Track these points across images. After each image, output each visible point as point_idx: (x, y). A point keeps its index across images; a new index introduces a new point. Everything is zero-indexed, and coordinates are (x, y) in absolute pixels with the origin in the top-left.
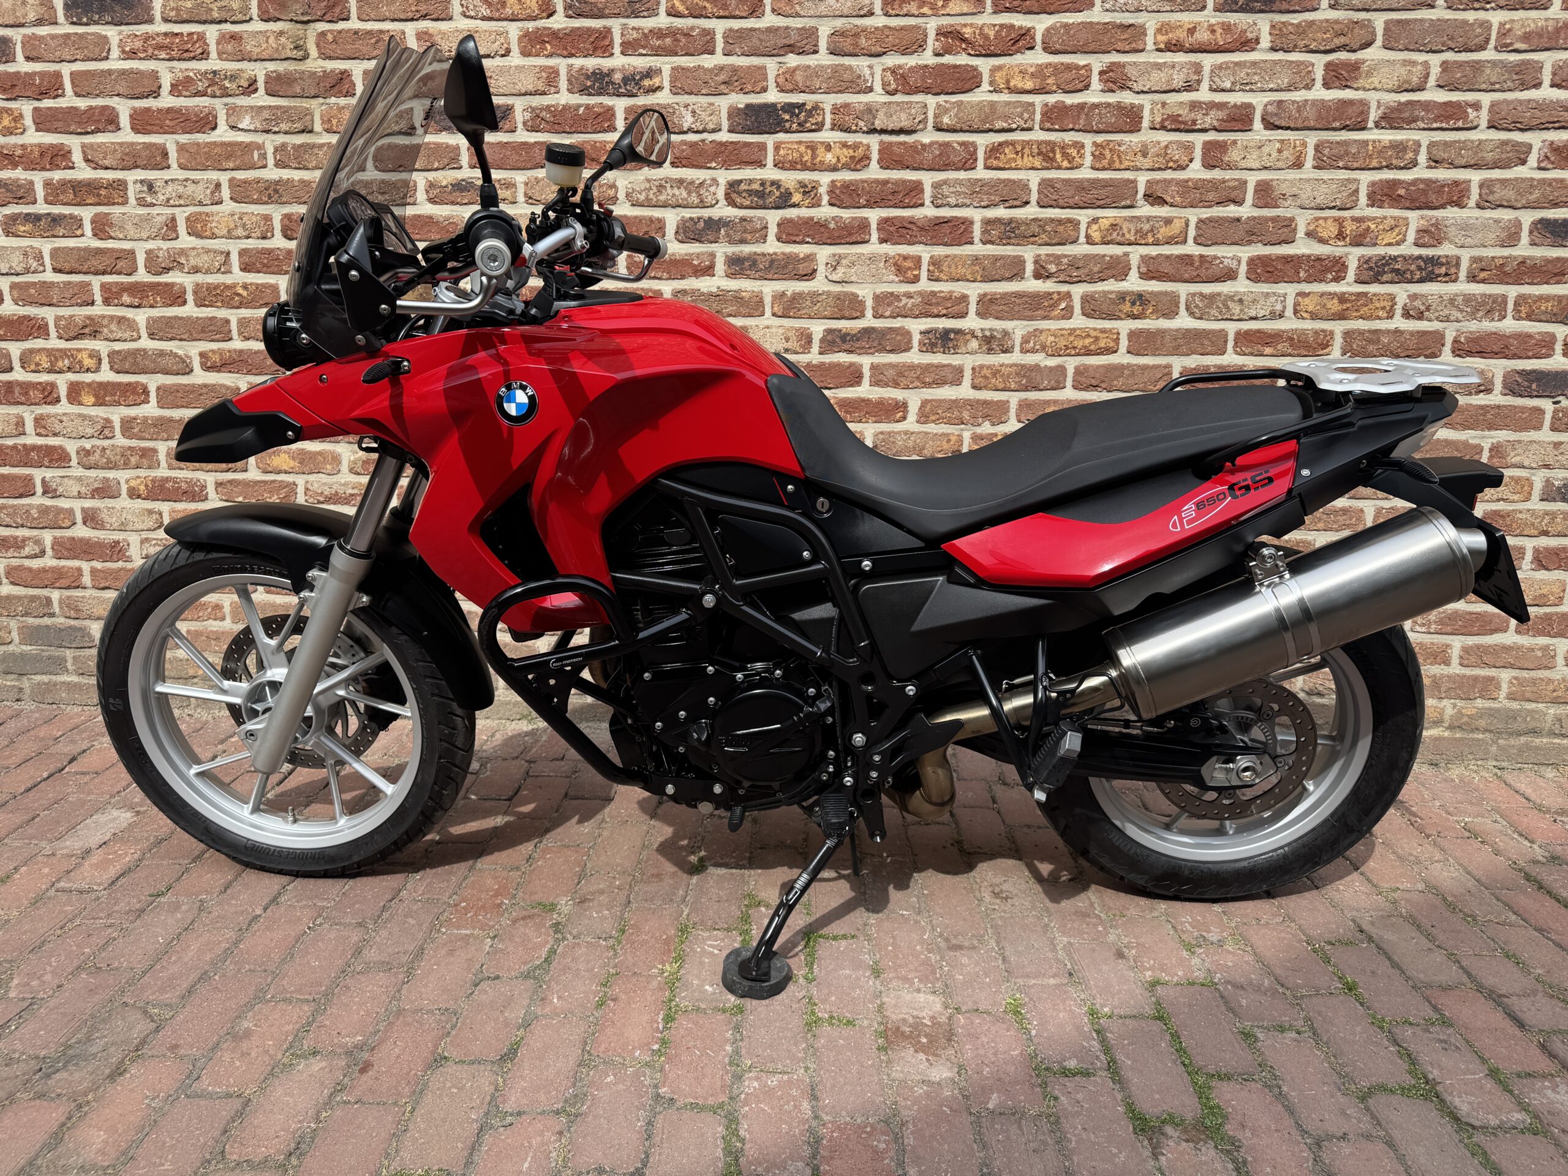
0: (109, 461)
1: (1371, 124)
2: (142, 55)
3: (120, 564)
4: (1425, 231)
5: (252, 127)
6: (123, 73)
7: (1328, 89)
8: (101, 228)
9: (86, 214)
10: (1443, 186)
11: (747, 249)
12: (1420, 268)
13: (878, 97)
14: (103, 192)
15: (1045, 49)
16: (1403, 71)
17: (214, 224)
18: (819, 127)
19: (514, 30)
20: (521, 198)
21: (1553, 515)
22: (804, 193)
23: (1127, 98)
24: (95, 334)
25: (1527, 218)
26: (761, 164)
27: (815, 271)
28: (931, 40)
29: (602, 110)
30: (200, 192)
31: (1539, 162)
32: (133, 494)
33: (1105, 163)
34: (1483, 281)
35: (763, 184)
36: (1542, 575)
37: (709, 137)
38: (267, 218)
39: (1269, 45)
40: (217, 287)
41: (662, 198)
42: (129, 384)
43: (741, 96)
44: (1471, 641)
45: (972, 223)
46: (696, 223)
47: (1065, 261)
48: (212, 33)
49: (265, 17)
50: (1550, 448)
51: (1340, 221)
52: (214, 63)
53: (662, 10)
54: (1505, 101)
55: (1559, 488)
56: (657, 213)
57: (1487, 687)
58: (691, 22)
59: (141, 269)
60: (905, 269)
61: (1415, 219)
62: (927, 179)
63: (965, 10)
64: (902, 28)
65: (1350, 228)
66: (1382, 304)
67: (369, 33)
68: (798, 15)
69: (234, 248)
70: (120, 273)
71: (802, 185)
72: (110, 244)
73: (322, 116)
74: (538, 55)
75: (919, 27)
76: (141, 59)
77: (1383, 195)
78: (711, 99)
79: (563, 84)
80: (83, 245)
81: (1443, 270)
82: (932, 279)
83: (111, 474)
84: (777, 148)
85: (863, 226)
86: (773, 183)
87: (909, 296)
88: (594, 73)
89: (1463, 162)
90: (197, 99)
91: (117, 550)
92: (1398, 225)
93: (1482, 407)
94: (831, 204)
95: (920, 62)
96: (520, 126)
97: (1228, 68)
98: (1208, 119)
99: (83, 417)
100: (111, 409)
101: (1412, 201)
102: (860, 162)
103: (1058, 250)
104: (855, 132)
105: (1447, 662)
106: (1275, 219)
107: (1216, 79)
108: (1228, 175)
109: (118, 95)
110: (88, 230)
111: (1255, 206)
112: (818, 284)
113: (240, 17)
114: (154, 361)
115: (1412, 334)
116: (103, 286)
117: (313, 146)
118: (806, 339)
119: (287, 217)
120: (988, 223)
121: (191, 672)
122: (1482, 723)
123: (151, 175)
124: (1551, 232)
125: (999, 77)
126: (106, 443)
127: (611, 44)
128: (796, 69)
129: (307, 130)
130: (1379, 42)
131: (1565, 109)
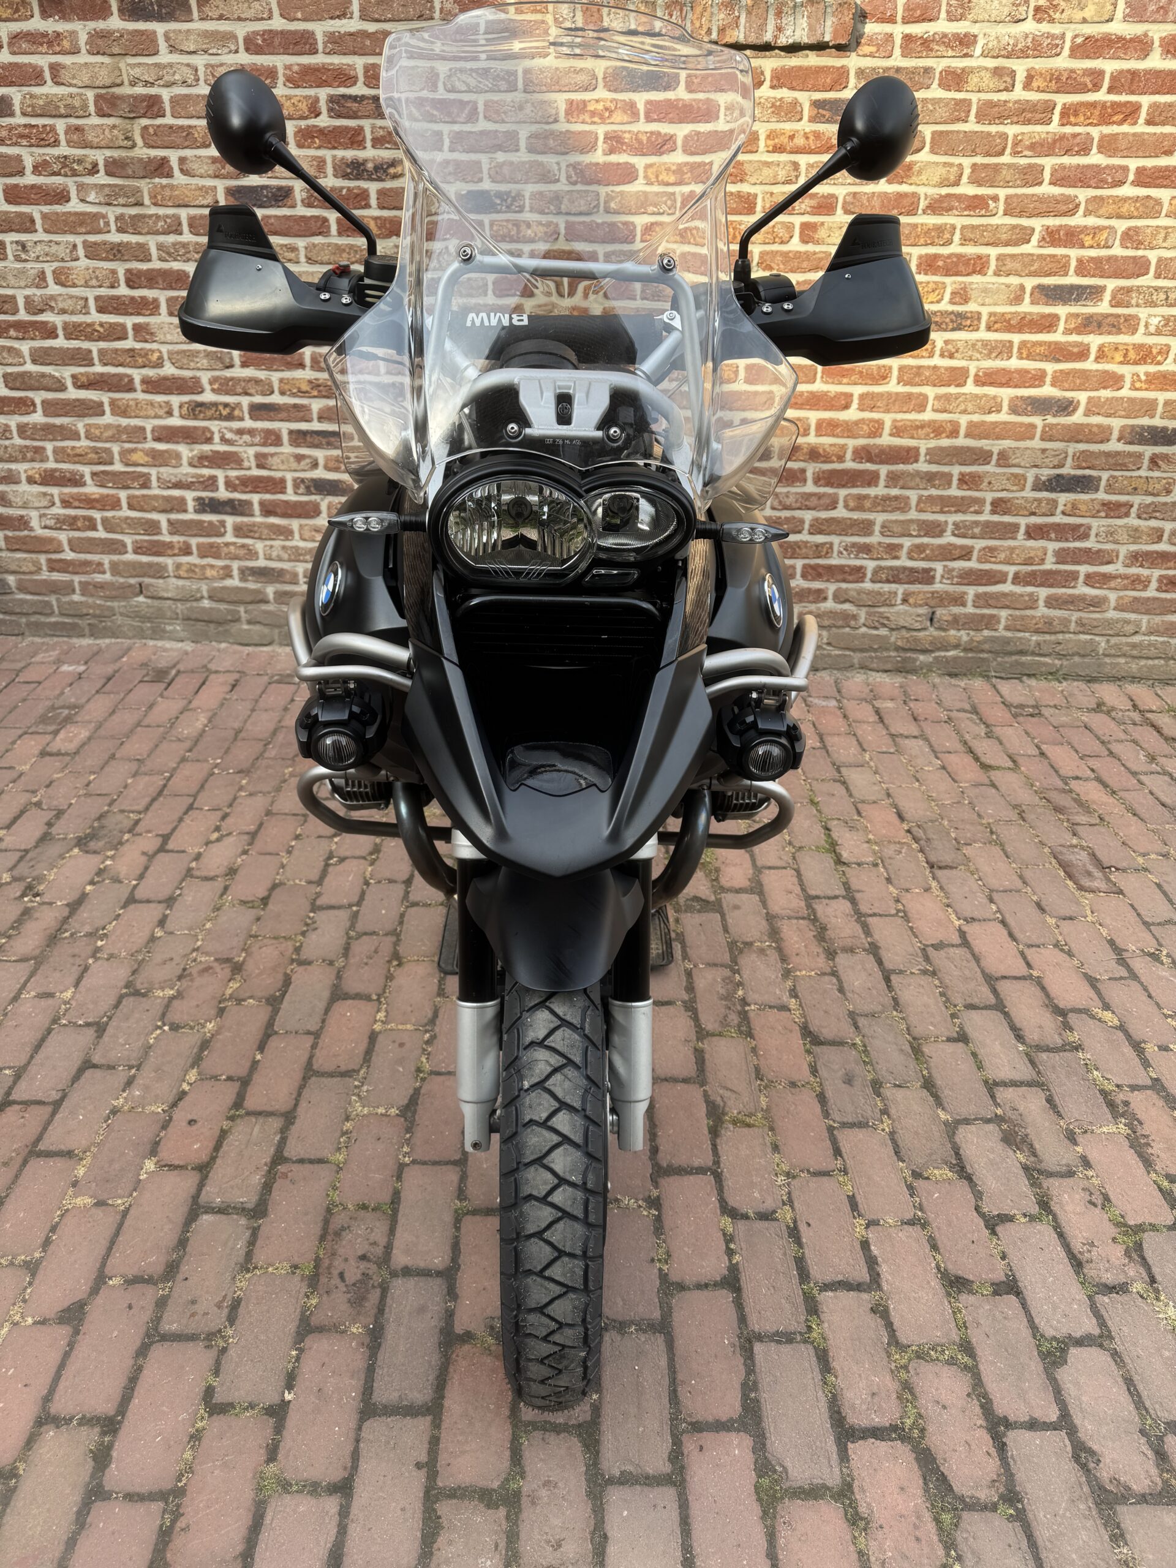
0: (11, 456)
1: (920, 212)
2: (8, 142)
3: (26, 533)
4: (957, 293)
5: (97, 201)
10: (971, 259)
13: (563, 187)
15: (685, 151)
16: (942, 171)
17: (74, 276)
18: (521, 209)
20: (303, 259)
21: (1039, 500)
23: (745, 188)
25: (1030, 283)
28: (600, 144)
29: (359, 191)
30: (62, 251)
31: (1039, 241)
32: (31, 481)
34: (997, 331)
36: (1031, 543)
38: (114, 272)
40: (80, 325)
42: (21, 398)
44: (981, 589)
48: (60, 125)
49: (101, 113)
50: (1039, 453)
52: (63, 150)
54: (1016, 195)
55: (1044, 482)
57: (990, 622)
59: (22, 311)
61: (951, 283)
63: (625, 119)
67: (181, 127)
68: (503, 122)
69: (91, 294)
70: (5, 313)
73: (149, 192)
76: (8, 145)
77: (929, 264)
81: (968, 322)
83: (13, 466)
84: (492, 224)
88: (352, 162)
89: (985, 240)
90: (53, 178)
91: (22, 523)
92: (940, 288)
93: (992, 423)
95: (593, 160)
96: (299, 203)
100: (9, 417)
101: (948, 269)
104: (547, 213)
105: (964, 605)
108: (818, 248)
113: (81, 113)
114: (37, 381)
115: (946, 369)
117: (144, 216)
119: (128, 271)
121: (85, 611)
122: (986, 646)
123: (23, 237)
124: (1046, 295)
125: (651, 173)
126: (7, 443)
127: (364, 140)
128: (504, 163)
129: (139, 204)
130: (927, 148)
131: (1059, 202)
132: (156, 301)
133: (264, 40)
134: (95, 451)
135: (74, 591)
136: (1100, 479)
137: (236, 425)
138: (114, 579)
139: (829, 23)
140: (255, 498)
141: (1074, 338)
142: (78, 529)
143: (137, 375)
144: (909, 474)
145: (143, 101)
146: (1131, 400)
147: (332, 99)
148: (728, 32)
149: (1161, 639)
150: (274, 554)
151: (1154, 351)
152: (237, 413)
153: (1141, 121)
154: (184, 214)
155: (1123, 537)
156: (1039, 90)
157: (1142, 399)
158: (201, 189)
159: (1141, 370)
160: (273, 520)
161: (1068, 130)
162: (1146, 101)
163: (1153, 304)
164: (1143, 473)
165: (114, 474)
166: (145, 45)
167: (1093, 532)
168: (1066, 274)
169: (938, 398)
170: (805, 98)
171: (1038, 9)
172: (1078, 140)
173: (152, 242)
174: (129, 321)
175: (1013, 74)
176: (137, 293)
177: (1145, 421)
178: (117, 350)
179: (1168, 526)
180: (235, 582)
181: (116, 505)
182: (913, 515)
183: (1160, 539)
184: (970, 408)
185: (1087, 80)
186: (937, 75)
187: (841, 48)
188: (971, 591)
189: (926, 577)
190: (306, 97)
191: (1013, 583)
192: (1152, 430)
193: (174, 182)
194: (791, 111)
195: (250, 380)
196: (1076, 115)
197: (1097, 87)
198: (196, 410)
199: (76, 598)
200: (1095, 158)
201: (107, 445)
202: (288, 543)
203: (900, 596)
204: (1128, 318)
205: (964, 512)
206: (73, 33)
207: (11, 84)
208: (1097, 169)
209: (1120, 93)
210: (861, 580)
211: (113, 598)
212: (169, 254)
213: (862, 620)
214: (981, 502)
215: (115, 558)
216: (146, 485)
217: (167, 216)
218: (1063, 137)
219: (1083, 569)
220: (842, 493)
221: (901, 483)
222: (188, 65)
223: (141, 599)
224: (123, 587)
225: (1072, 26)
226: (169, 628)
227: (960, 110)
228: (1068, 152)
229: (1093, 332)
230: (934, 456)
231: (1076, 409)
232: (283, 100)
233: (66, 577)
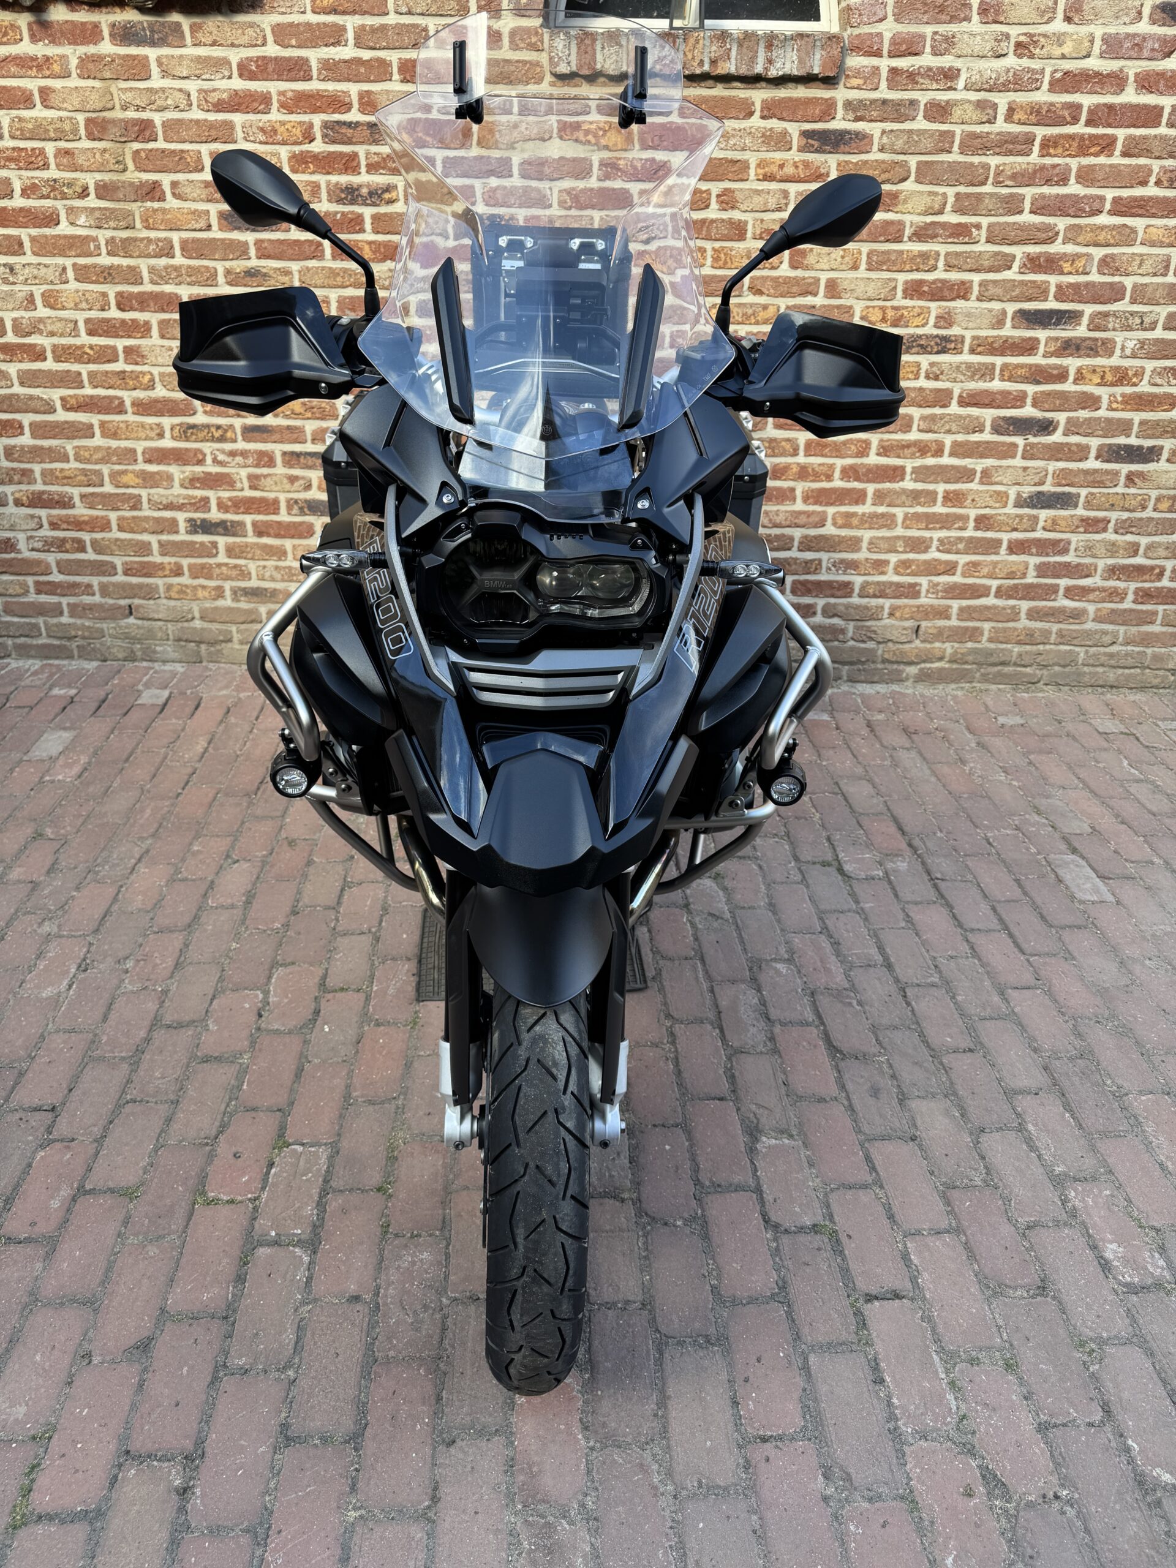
1: (906, 239)
3: (13, 555)
4: (941, 317)
5: (87, 224)
10: (955, 284)
12: (937, 344)
13: (557, 211)
16: (928, 200)
17: (64, 299)
19: (284, 152)
20: (296, 283)
21: (1021, 517)
23: (736, 215)
25: (1011, 308)
28: (594, 170)
29: (353, 216)
30: (50, 273)
31: (1020, 268)
32: (18, 503)
33: (721, 263)
34: (980, 354)
36: (1014, 558)
38: (104, 295)
40: (70, 347)
42: (8, 421)
44: (965, 603)
48: (50, 148)
49: (92, 136)
50: (1021, 471)
51: (883, 309)
52: (53, 173)
54: (999, 223)
55: (1026, 499)
57: (974, 634)
59: (10, 334)
61: (935, 308)
63: (619, 146)
64: (574, 159)
65: (890, 314)
66: (911, 369)
67: (173, 152)
68: (497, 147)
69: (81, 317)
73: (141, 215)
74: (303, 172)
77: (914, 290)
79: (323, 194)
81: (952, 346)
88: (346, 187)
89: (968, 267)
90: (43, 201)
91: (9, 545)
92: (923, 312)
93: (976, 443)
95: (588, 186)
101: (933, 295)
105: (948, 618)
106: (838, 307)
108: (807, 274)
111: (826, 297)
113: (71, 136)
114: (25, 403)
115: (931, 390)
117: (135, 240)
119: (120, 295)
121: (73, 633)
122: (970, 658)
123: (11, 260)
124: (1027, 320)
127: (359, 165)
128: (497, 188)
129: (130, 227)
130: (912, 178)
131: (1039, 230)
132: (147, 326)
133: (258, 67)
134: (84, 472)
135: (61, 614)
136: (1079, 495)
137: (228, 446)
138: (103, 600)
139: (818, 56)
140: (248, 519)
141: (1054, 361)
142: (67, 551)
143: (128, 396)
144: (895, 492)
145: (134, 125)
146: (1109, 421)
147: (326, 125)
148: (720, 64)
149: (1137, 649)
150: (267, 574)
151: (1130, 373)
152: (229, 434)
153: (1117, 152)
154: (176, 237)
155: (1101, 550)
156: (1020, 123)
157: (1119, 420)
158: (194, 212)
159: (1119, 390)
160: (265, 540)
161: (1048, 161)
162: (1121, 133)
163: (1129, 328)
164: (1120, 489)
165: (105, 496)
166: (138, 70)
167: (1073, 547)
168: (1046, 300)
169: (923, 418)
170: (794, 129)
171: (1018, 45)
172: (1057, 171)
173: (144, 265)
174: (120, 344)
175: (995, 106)
176: (128, 316)
177: (1122, 440)
178: (107, 372)
179: (1144, 541)
180: (227, 602)
181: (106, 526)
182: (899, 531)
183: (1136, 553)
184: (954, 429)
185: (1066, 113)
186: (922, 107)
187: (829, 81)
188: (955, 605)
189: (912, 591)
190: (301, 123)
191: (996, 597)
192: (1129, 448)
193: (166, 205)
194: (781, 141)
196: (1055, 147)
197: (1075, 120)
198: (188, 431)
199: (65, 619)
200: (1074, 188)
201: (97, 467)
202: (281, 564)
203: (887, 611)
204: (1104, 342)
205: (948, 529)
206: (63, 57)
207: (0, 107)
208: (1076, 199)
209: (1096, 126)
210: (849, 595)
211: (102, 619)
212: (162, 277)
213: (850, 634)
214: (965, 518)
215: (105, 579)
216: (136, 505)
217: (159, 240)
218: (1043, 168)
219: (1063, 582)
220: (831, 510)
221: (888, 500)
222: (180, 90)
223: (131, 620)
224: (113, 608)
225: (1053, 61)
226: (158, 649)
227: (944, 142)
228: (1048, 182)
229: (1071, 355)
230: (921, 474)
231: (1055, 429)
232: (277, 126)
233: (54, 599)
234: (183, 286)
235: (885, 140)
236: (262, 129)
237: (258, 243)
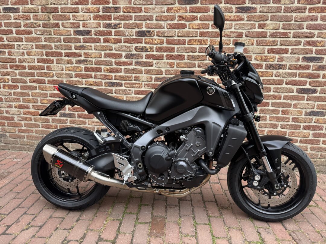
0: (11, 101)
1: (268, 36)
2: (18, 19)
3: (13, 121)
4: (279, 59)
5: (39, 34)
6: (14, 23)
7: (259, 29)
8: (10, 54)
9: (7, 51)
10: (283, 49)
11: (139, 60)
12: (278, 66)
13: (165, 30)
14: (10, 46)
15: (200, 20)
16: (274, 25)
17: (32, 53)
18: (154, 36)
19: (92, 15)
20: (93, 49)
21: (307, 119)
22: (151, 49)
23: (217, 30)
24: (8, 75)
25: (301, 56)
26: (142, 43)
27: (153, 65)
28: (176, 18)
29: (109, 31)
30: (29, 47)
31: (303, 45)
32: (16, 107)
33: (212, 44)
34: (292, 69)
35: (142, 47)
36: (305, 131)
37: (131, 37)
38: (42, 52)
39: (246, 20)
40: (32, 66)
41: (122, 49)
42: (15, 85)
43: (138, 29)
45: (185, 56)
46: (129, 55)
47: (204, 64)
48: (32, 15)
49: (42, 12)
50: (306, 105)
51: (261, 56)
52: (32, 21)
53: (122, 11)
54: (296, 32)
55: (308, 113)
56: (121, 52)
58: (127, 14)
59: (17, 62)
60: (171, 65)
61: (277, 56)
62: (176, 47)
63: (183, 12)
64: (171, 15)
65: (263, 58)
66: (270, 74)
67: (63, 15)
68: (149, 13)
69: (36, 58)
70: (13, 63)
71: (150, 47)
72: (11, 57)
73: (53, 32)
74: (96, 20)
75: (174, 15)
76: (18, 20)
77: (271, 51)
78: (132, 29)
79: (102, 26)
80: (6, 57)
81: (283, 67)
82: (177, 67)
83: (11, 103)
84: (145, 40)
85: (163, 56)
86: (144, 47)
87: (172, 70)
88: (108, 24)
89: (287, 44)
90: (29, 28)
91: (12, 119)
92: (273, 57)
93: (292, 96)
94: (156, 51)
95: (174, 22)
97: (238, 24)
98: (234, 35)
99: (6, 92)
100: (11, 90)
101: (277, 52)
102: (162, 43)
103: (203, 62)
104: (161, 37)
106: (248, 56)
107: (235, 27)
109: (13, 27)
110: (7, 54)
112: (154, 68)
113: (37, 12)
114: (20, 80)
115: (277, 80)
116: (10, 65)
117: (52, 38)
118: (151, 79)
119: (46, 52)
120: (188, 56)
121: (27, 144)
123: (19, 43)
124: (306, 59)
125: (190, 26)
126: (10, 97)
127: (111, 18)
128: (149, 23)
129: (50, 35)
130: (269, 19)
131: (309, 34)
132: (53, 60)
134: (34, 99)
135: (24, 138)
138: (36, 135)
140: (76, 113)
141: (315, 72)
142: (27, 121)
143: (46, 79)
144: (266, 110)
145: (53, 8)
147: (103, 8)
154: (62, 37)
156: (302, 4)
158: (67, 31)
160: (81, 119)
161: (311, 14)
165: (38, 106)
167: (324, 128)
168: (312, 54)
169: (274, 88)
170: (234, 7)
172: (314, 17)
173: (53, 45)
174: (45, 65)
176: (48, 58)
178: (41, 73)
181: (38, 114)
182: (268, 122)
184: (284, 91)
185: (316, 1)
190: (97, 7)
191: (300, 143)
193: (60, 29)
194: (230, 10)
195: (77, 81)
196: (313, 10)
197: (319, 3)
199: (25, 140)
200: (319, 22)
205: (283, 121)
207: (20, 5)
208: (320, 25)
211: (35, 140)
212: (57, 47)
214: (289, 118)
215: (36, 129)
217: (58, 38)
218: (310, 16)
219: (322, 139)
221: (264, 112)
224: (38, 137)
227: (279, 10)
228: (312, 20)
229: (321, 70)
230: (274, 105)
231: (317, 92)
232: (90, 8)
233: (22, 134)
234: (63, 50)
235: (261, 9)
236: (86, 9)
237: (83, 39)
